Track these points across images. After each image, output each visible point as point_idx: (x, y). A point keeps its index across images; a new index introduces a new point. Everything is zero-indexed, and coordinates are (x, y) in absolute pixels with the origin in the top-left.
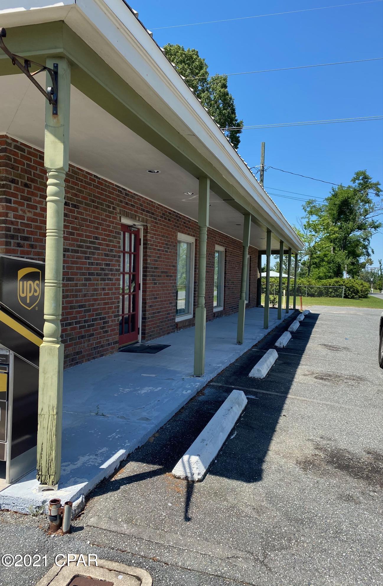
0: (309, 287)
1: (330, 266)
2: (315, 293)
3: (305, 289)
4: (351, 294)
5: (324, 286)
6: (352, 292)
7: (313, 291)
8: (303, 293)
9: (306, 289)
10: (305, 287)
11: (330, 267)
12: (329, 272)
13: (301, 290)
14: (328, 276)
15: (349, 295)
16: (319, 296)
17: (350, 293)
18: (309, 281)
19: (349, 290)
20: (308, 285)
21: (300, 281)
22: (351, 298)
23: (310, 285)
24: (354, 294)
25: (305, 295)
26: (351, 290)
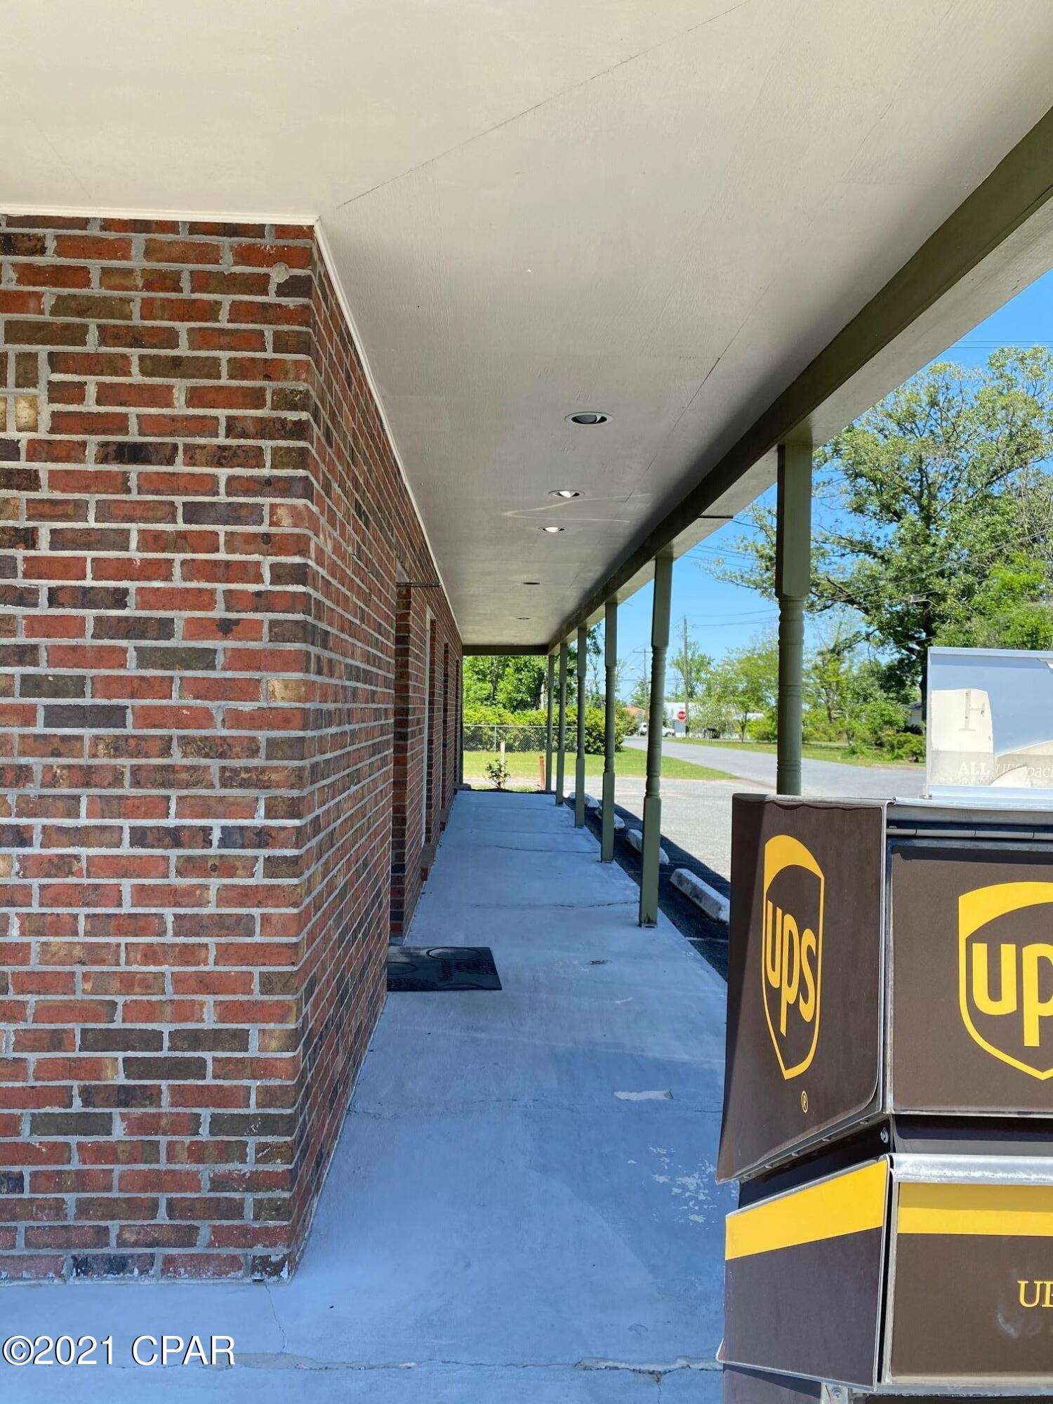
0: (500, 728)
1: (520, 677)
2: (514, 742)
3: (490, 733)
4: (593, 742)
5: (534, 725)
6: (596, 739)
7: (510, 738)
8: (486, 743)
9: (495, 734)
10: (492, 729)
11: (520, 680)
12: (519, 691)
13: (481, 735)
14: (516, 700)
15: (589, 746)
16: (524, 750)
17: (592, 740)
18: (500, 715)
19: (590, 734)
20: (498, 724)
21: (479, 715)
22: (594, 753)
23: (502, 724)
24: (599, 744)
25: (491, 747)
26: (594, 734)
